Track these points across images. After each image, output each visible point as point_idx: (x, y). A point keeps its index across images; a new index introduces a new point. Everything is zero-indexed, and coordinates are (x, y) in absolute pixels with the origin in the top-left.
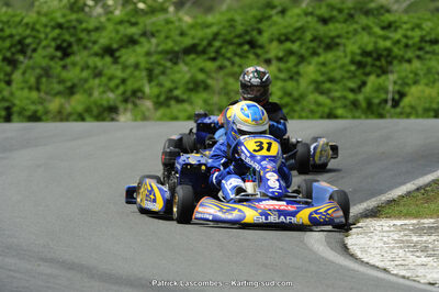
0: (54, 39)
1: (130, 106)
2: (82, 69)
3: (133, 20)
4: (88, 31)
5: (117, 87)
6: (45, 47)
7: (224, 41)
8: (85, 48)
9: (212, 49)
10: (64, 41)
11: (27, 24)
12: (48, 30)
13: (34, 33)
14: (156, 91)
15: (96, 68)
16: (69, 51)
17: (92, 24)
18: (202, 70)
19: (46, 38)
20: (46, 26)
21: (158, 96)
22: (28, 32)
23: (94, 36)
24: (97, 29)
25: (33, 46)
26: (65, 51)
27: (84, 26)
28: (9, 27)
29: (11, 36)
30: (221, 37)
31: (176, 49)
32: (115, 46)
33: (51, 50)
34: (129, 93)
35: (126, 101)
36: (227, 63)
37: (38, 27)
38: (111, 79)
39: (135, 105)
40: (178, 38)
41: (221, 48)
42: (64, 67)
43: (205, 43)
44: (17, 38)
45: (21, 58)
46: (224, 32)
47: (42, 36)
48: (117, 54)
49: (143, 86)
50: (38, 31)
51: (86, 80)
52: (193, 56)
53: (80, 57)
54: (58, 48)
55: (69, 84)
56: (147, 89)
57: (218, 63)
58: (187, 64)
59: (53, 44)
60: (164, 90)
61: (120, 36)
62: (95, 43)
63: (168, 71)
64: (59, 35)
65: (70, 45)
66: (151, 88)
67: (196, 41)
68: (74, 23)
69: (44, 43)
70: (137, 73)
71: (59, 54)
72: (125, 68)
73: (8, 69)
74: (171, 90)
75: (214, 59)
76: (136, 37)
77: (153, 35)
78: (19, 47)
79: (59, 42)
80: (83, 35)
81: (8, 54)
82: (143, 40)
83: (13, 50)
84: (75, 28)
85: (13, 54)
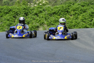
0: (24, 12)
1: (42, 26)
2: (31, 18)
3: (41, 7)
4: (31, 10)
5: (39, 22)
6: (22, 14)
7: (61, 11)
8: (31, 14)
9: (59, 13)
10: (26, 12)
11: (18, 9)
12: (22, 10)
13: (19, 11)
14: (47, 23)
15: (33, 18)
16: (27, 14)
17: (32, 8)
18: (57, 18)
19: (22, 12)
20: (22, 9)
21: (48, 24)
22: (18, 10)
23: (33, 11)
24: (33, 9)
25: (19, 13)
26: (26, 14)
27: (30, 9)
28: (14, 9)
29: (14, 11)
30: (60, 10)
31: (51, 13)
32: (37, 13)
33: (23, 14)
34: (41, 23)
35: (41, 25)
36: (62, 16)
37: (20, 9)
38: (37, 20)
39: (43, 26)
40: (51, 11)
41: (61, 13)
42: (26, 18)
43: (57, 12)
44: (16, 12)
45: (17, 16)
46: (61, 9)
47: (21, 11)
48: (38, 15)
49: (44, 21)
50: (20, 10)
51: (32, 21)
52: (55, 15)
53: (30, 16)
54: (25, 14)
55: (28, 22)
56: (45, 22)
57: (60, 16)
58: (54, 16)
59: (24, 13)
60: (49, 22)
61: (38, 11)
62: (33, 12)
63: (50, 18)
64: (25, 11)
65: (27, 13)
66: (46, 22)
67: (55, 11)
68: (28, 8)
69: (22, 13)
70: (43, 19)
71: (25, 15)
72: (40, 18)
73: (14, 19)
74: (50, 22)
75: (59, 15)
76: (42, 11)
77: (46, 10)
78: (16, 14)
79: (25, 12)
80: (30, 11)
81: (14, 15)
82: (43, 11)
83: (15, 14)
84: (28, 9)
85: (15, 15)
